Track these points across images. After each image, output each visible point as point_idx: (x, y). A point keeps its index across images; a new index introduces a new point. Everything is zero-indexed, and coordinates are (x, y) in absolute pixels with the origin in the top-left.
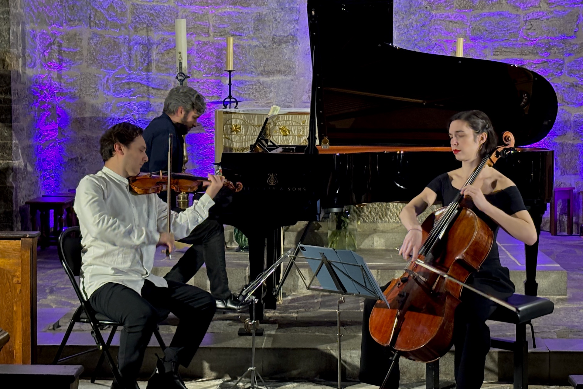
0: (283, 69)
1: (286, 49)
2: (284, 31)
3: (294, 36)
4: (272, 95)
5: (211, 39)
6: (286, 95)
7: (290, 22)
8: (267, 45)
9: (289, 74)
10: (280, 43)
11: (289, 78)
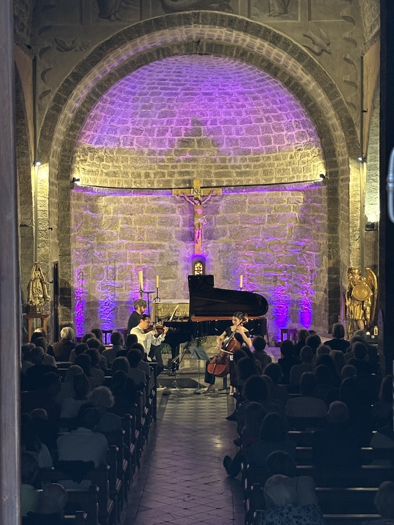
0: (172, 276)
1: (174, 268)
2: (173, 260)
3: (177, 262)
4: (167, 288)
5: (141, 264)
6: (173, 288)
7: (175, 256)
8: (165, 266)
9: (175, 279)
10: (171, 265)
11: (175, 280)
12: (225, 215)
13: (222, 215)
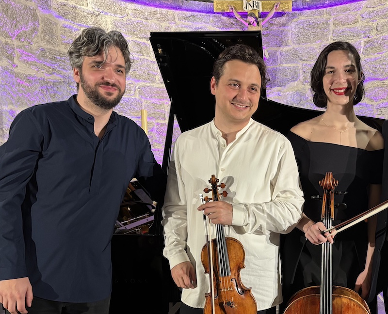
12: (296, 47)
13: (291, 47)
